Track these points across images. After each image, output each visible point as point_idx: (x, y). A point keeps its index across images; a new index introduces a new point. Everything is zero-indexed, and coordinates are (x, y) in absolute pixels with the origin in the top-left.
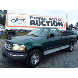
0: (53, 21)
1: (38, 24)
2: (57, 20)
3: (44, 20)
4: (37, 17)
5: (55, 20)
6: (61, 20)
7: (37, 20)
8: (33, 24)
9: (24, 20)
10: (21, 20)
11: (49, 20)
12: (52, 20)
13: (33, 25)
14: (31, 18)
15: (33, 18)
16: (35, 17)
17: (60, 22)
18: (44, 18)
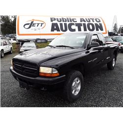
0: (87, 23)
1: (64, 29)
2: (93, 21)
3: (73, 22)
4: (61, 18)
5: (90, 21)
6: (100, 21)
7: (62, 22)
8: (55, 29)
9: (42, 24)
10: (38, 24)
11: (81, 21)
12: (85, 21)
13: (55, 32)
14: (52, 21)
15: (55, 20)
16: (59, 18)
17: (98, 23)
18: (73, 19)
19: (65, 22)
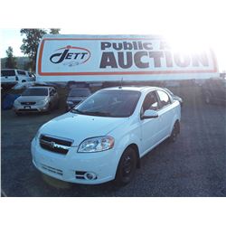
3: (144, 50)
7: (122, 50)
8: (109, 64)
9: (84, 54)
16: (117, 42)
19: (128, 51)
